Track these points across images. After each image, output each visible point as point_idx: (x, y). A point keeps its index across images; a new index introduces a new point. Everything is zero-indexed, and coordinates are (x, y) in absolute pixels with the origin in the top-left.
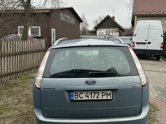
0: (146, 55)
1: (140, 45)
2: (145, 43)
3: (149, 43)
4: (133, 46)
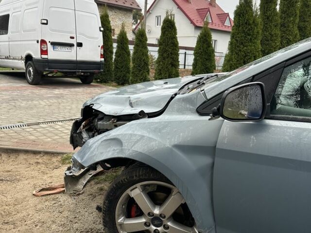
0: (77, 73)
1: (59, 48)
2: (71, 45)
3: (80, 45)
4: (44, 52)
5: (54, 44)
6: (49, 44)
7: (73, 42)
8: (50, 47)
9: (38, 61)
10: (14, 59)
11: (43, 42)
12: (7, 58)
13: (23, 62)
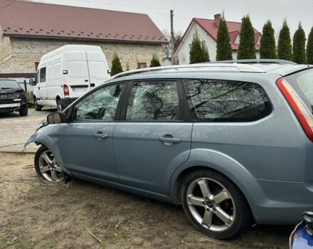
1: (77, 89)
2: (86, 86)
4: (66, 93)
5: (73, 87)
6: (69, 88)
7: (88, 83)
8: (70, 89)
9: (63, 100)
10: (50, 99)
11: (65, 86)
12: (46, 99)
13: (55, 101)
